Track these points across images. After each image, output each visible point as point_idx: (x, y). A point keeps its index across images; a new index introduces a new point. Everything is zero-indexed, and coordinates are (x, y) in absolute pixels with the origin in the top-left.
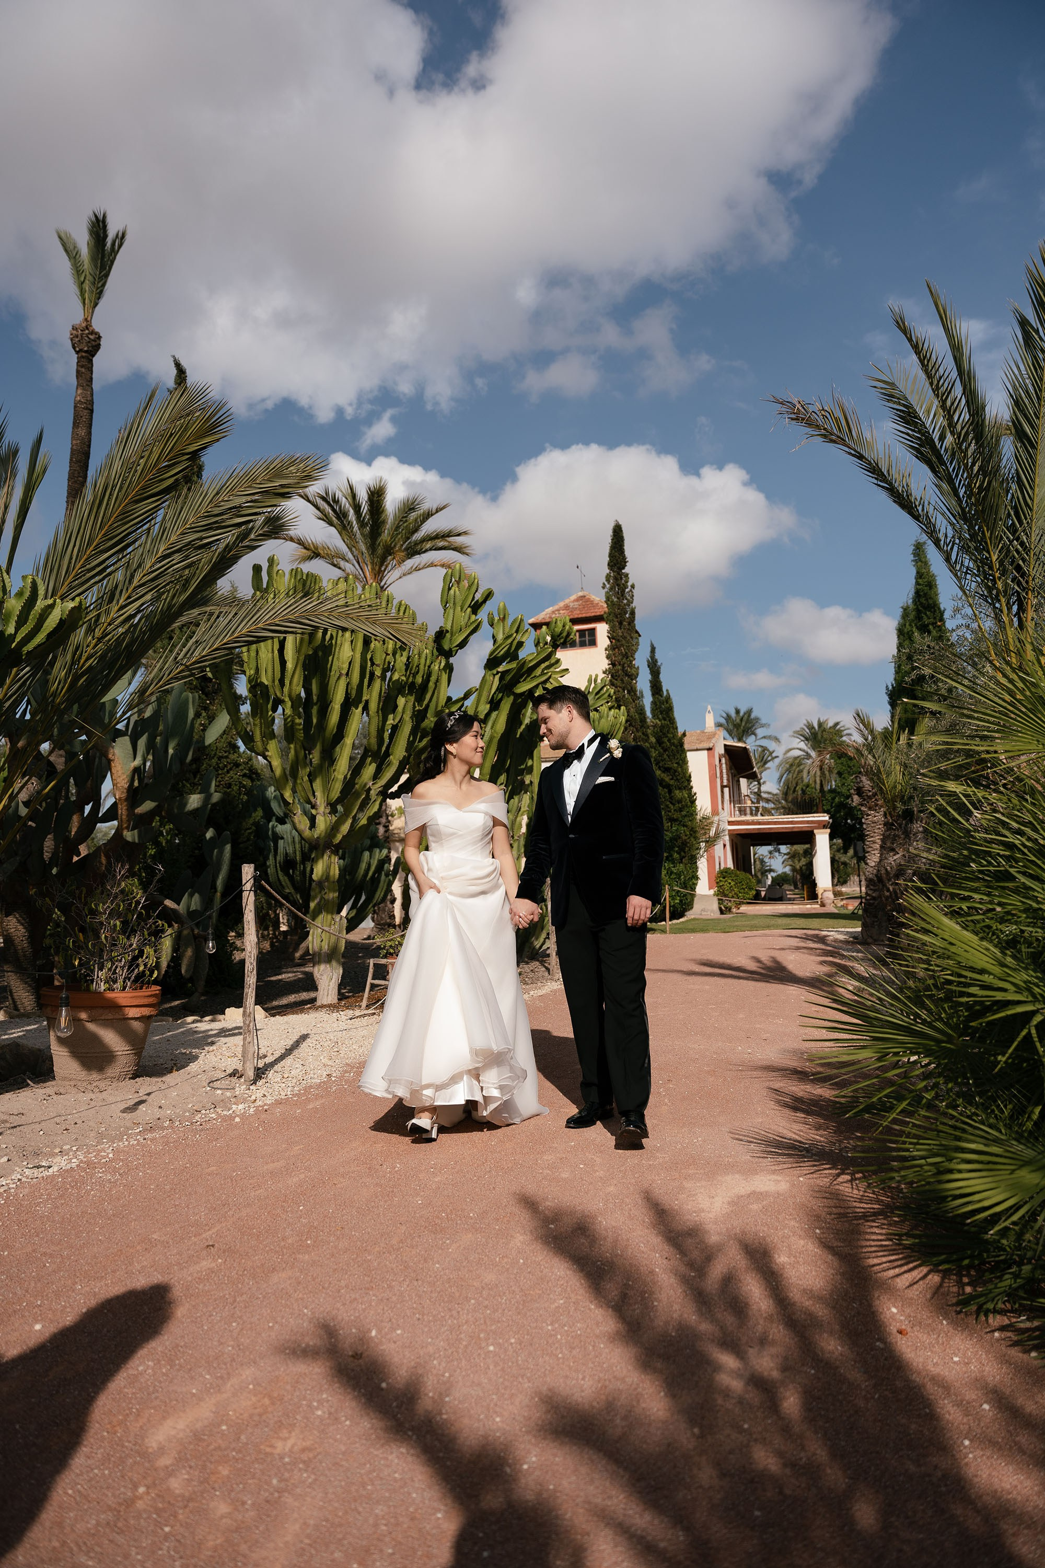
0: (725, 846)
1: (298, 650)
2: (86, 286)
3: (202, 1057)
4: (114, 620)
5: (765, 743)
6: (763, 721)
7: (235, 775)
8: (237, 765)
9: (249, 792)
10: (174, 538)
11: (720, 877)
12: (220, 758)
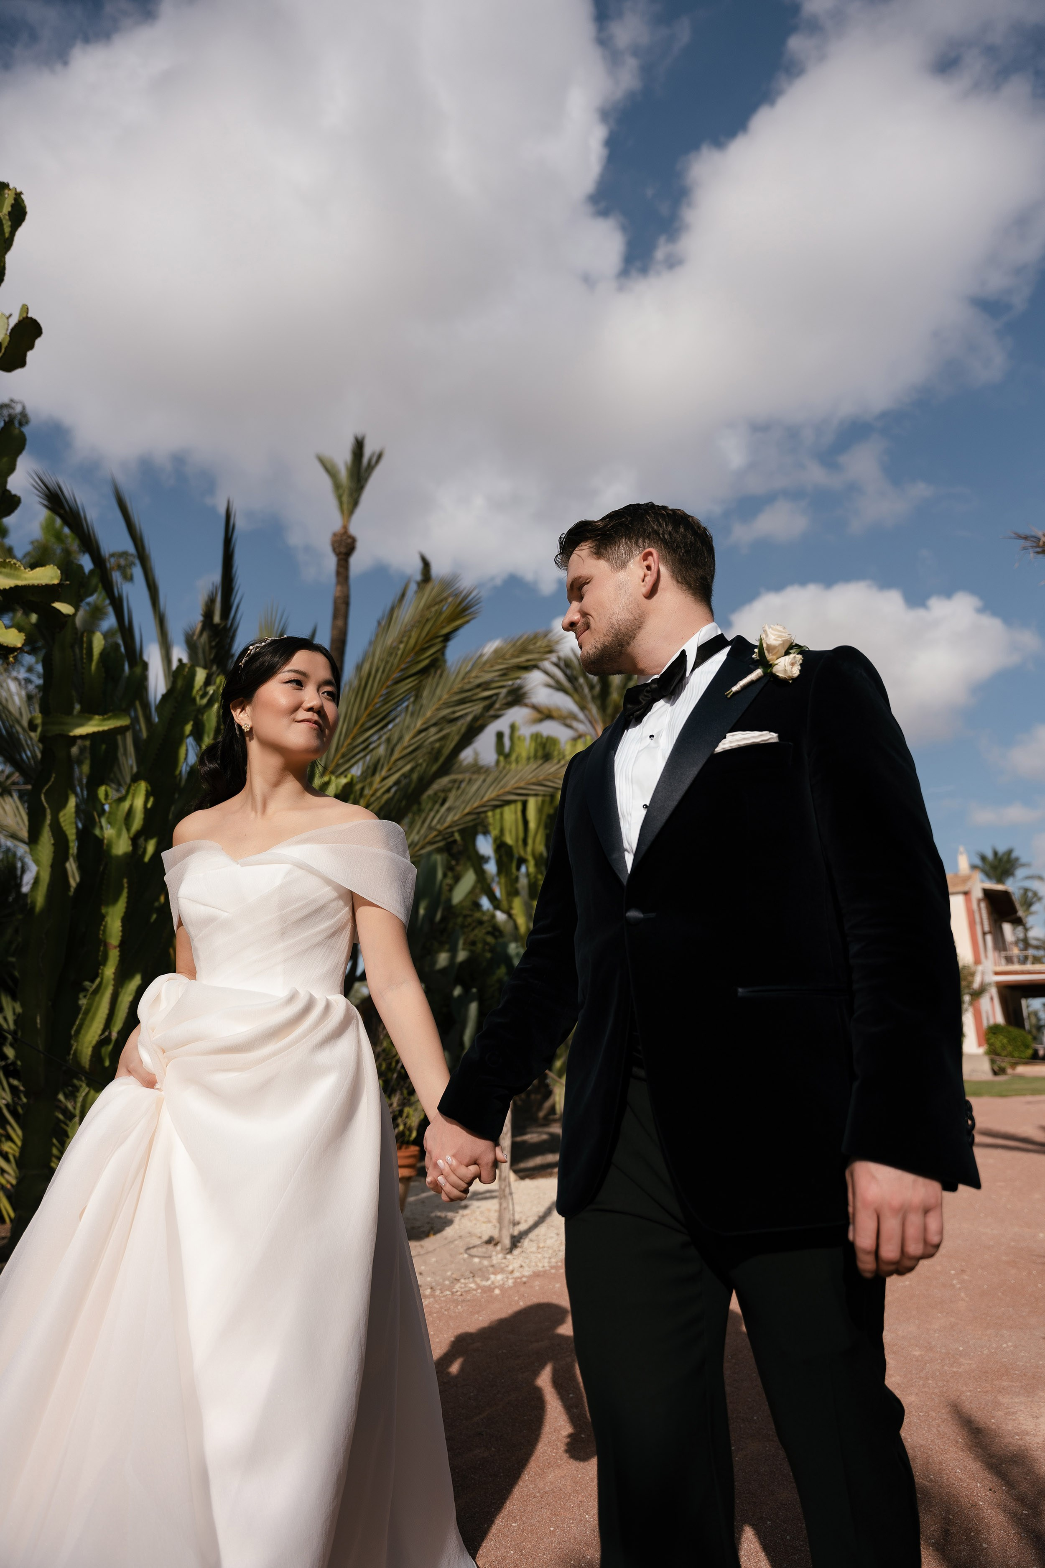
0: (992, 999)
1: (540, 810)
2: (345, 499)
3: (457, 1220)
4: (376, 791)
5: (1028, 884)
6: (1023, 860)
7: (479, 933)
8: (481, 923)
9: (492, 950)
10: (429, 714)
11: (990, 1034)
12: (465, 917)
